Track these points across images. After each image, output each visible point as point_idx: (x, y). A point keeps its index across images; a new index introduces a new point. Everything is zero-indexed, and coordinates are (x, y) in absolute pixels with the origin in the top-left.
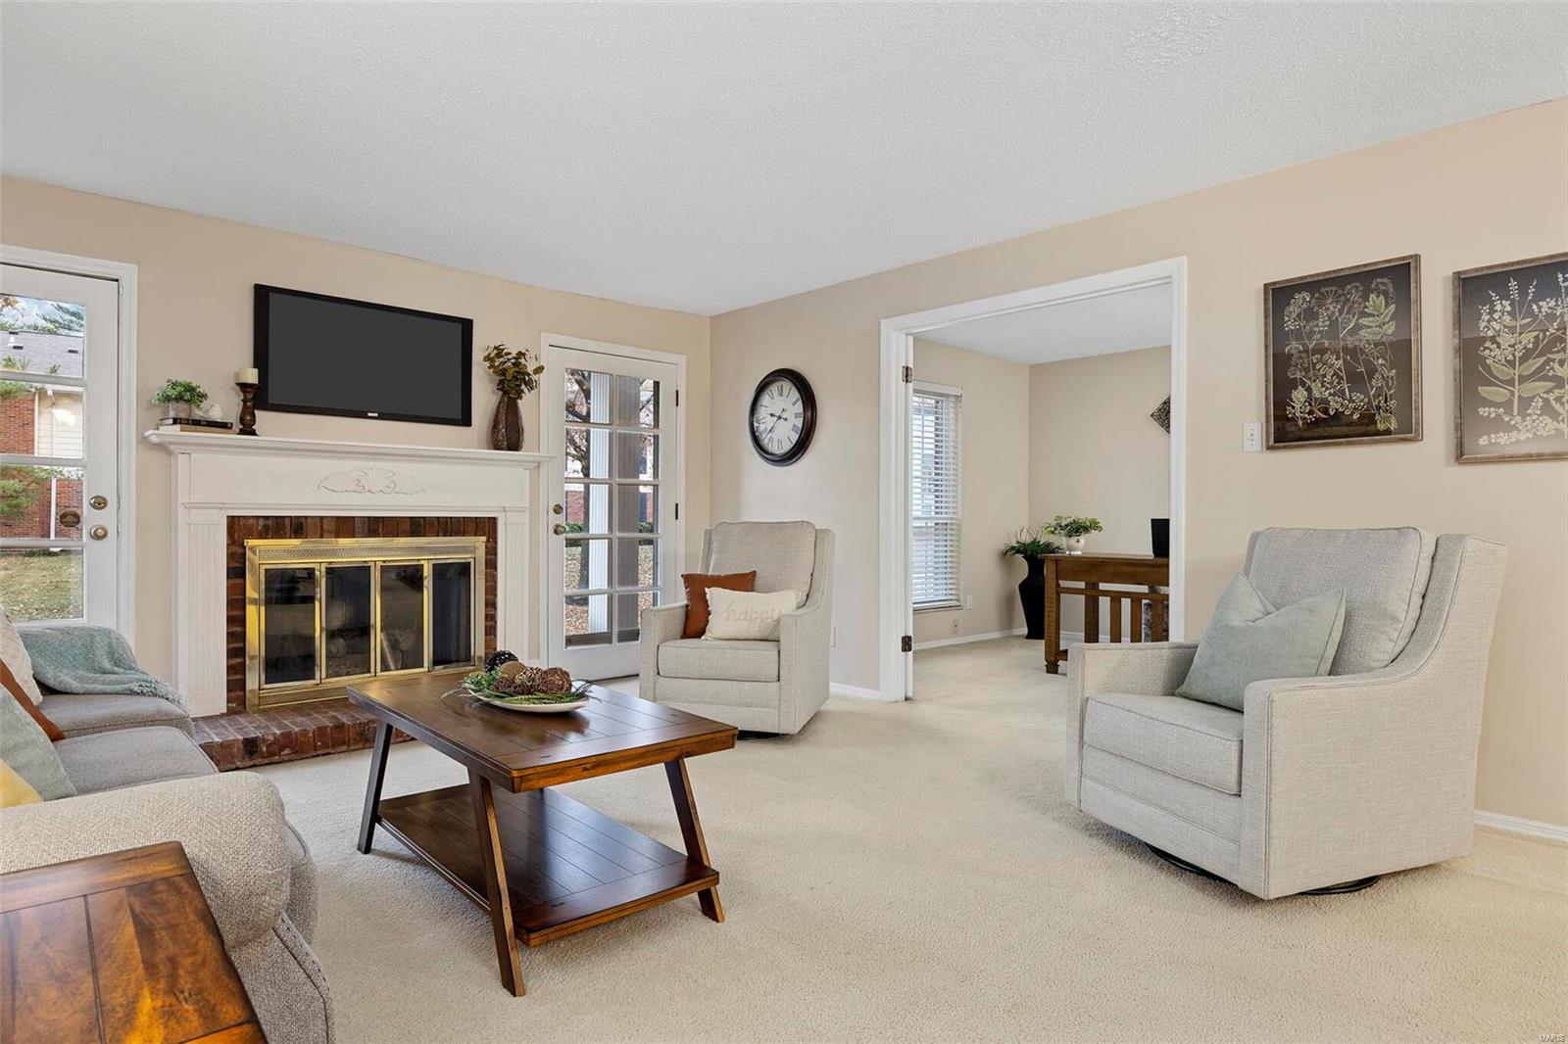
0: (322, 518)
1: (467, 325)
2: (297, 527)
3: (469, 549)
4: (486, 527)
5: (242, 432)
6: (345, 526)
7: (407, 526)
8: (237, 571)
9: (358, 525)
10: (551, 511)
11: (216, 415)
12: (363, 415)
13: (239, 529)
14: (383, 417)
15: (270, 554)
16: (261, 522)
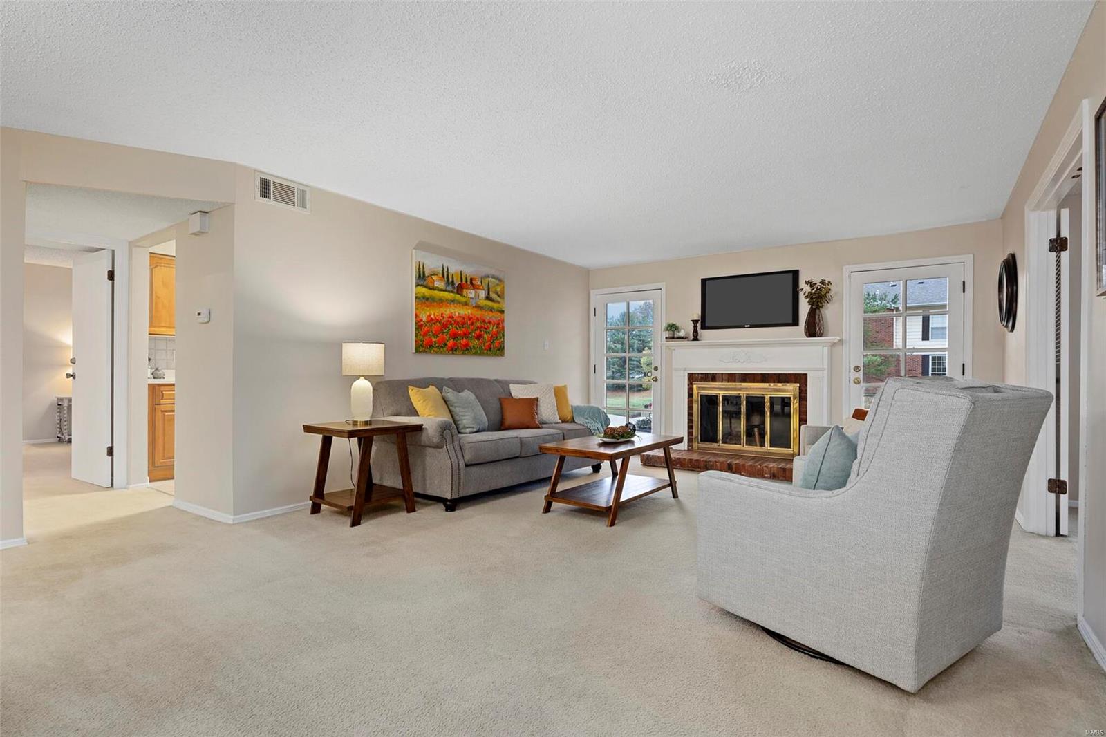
0: (722, 374)
1: (795, 274)
2: (713, 378)
3: (791, 390)
4: (801, 379)
5: (694, 340)
6: (732, 378)
7: (759, 378)
8: (691, 395)
9: (737, 377)
10: (852, 370)
11: (682, 334)
12: (743, 327)
13: (692, 378)
14: (751, 327)
15: (701, 389)
16: (700, 375)
